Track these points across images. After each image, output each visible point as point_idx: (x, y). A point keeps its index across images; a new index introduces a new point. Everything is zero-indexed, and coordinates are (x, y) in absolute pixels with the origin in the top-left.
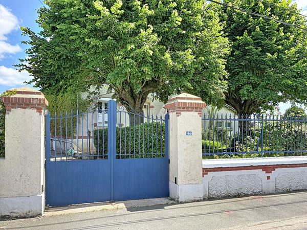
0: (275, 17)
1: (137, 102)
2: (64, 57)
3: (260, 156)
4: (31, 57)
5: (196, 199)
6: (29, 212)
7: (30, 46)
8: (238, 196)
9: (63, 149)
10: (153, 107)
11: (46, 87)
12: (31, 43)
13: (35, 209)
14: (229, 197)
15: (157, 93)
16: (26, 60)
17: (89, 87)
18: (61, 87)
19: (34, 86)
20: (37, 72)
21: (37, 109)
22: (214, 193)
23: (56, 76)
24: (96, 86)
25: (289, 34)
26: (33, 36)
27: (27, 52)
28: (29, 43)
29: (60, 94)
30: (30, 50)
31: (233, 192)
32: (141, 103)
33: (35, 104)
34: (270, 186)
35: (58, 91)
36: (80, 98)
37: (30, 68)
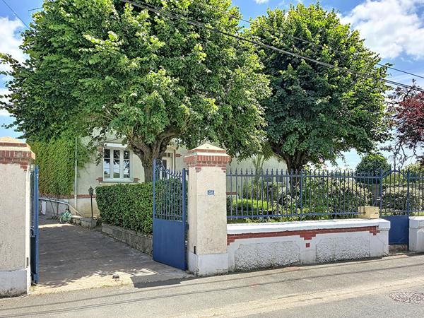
0: (327, 47)
1: (154, 151)
2: (57, 93)
3: (299, 220)
4: (12, 92)
5: (220, 271)
6: (11, 289)
7: (12, 78)
8: (271, 267)
9: (56, 212)
10: (179, 155)
11: (32, 132)
12: (13, 74)
13: (18, 287)
14: (260, 269)
15: (183, 139)
16: (6, 97)
17: (91, 130)
18: (53, 132)
19: (15, 130)
20: (20, 112)
21: (21, 164)
22: (241, 264)
23: (46, 118)
24: (101, 129)
25: (346, 68)
26: (16, 66)
27: (7, 86)
28: (10, 74)
29: (51, 141)
30: (11, 82)
31: (265, 263)
32: (160, 152)
33: (19, 158)
34: (309, 255)
35: (49, 137)
36: (79, 144)
37: (11, 107)
